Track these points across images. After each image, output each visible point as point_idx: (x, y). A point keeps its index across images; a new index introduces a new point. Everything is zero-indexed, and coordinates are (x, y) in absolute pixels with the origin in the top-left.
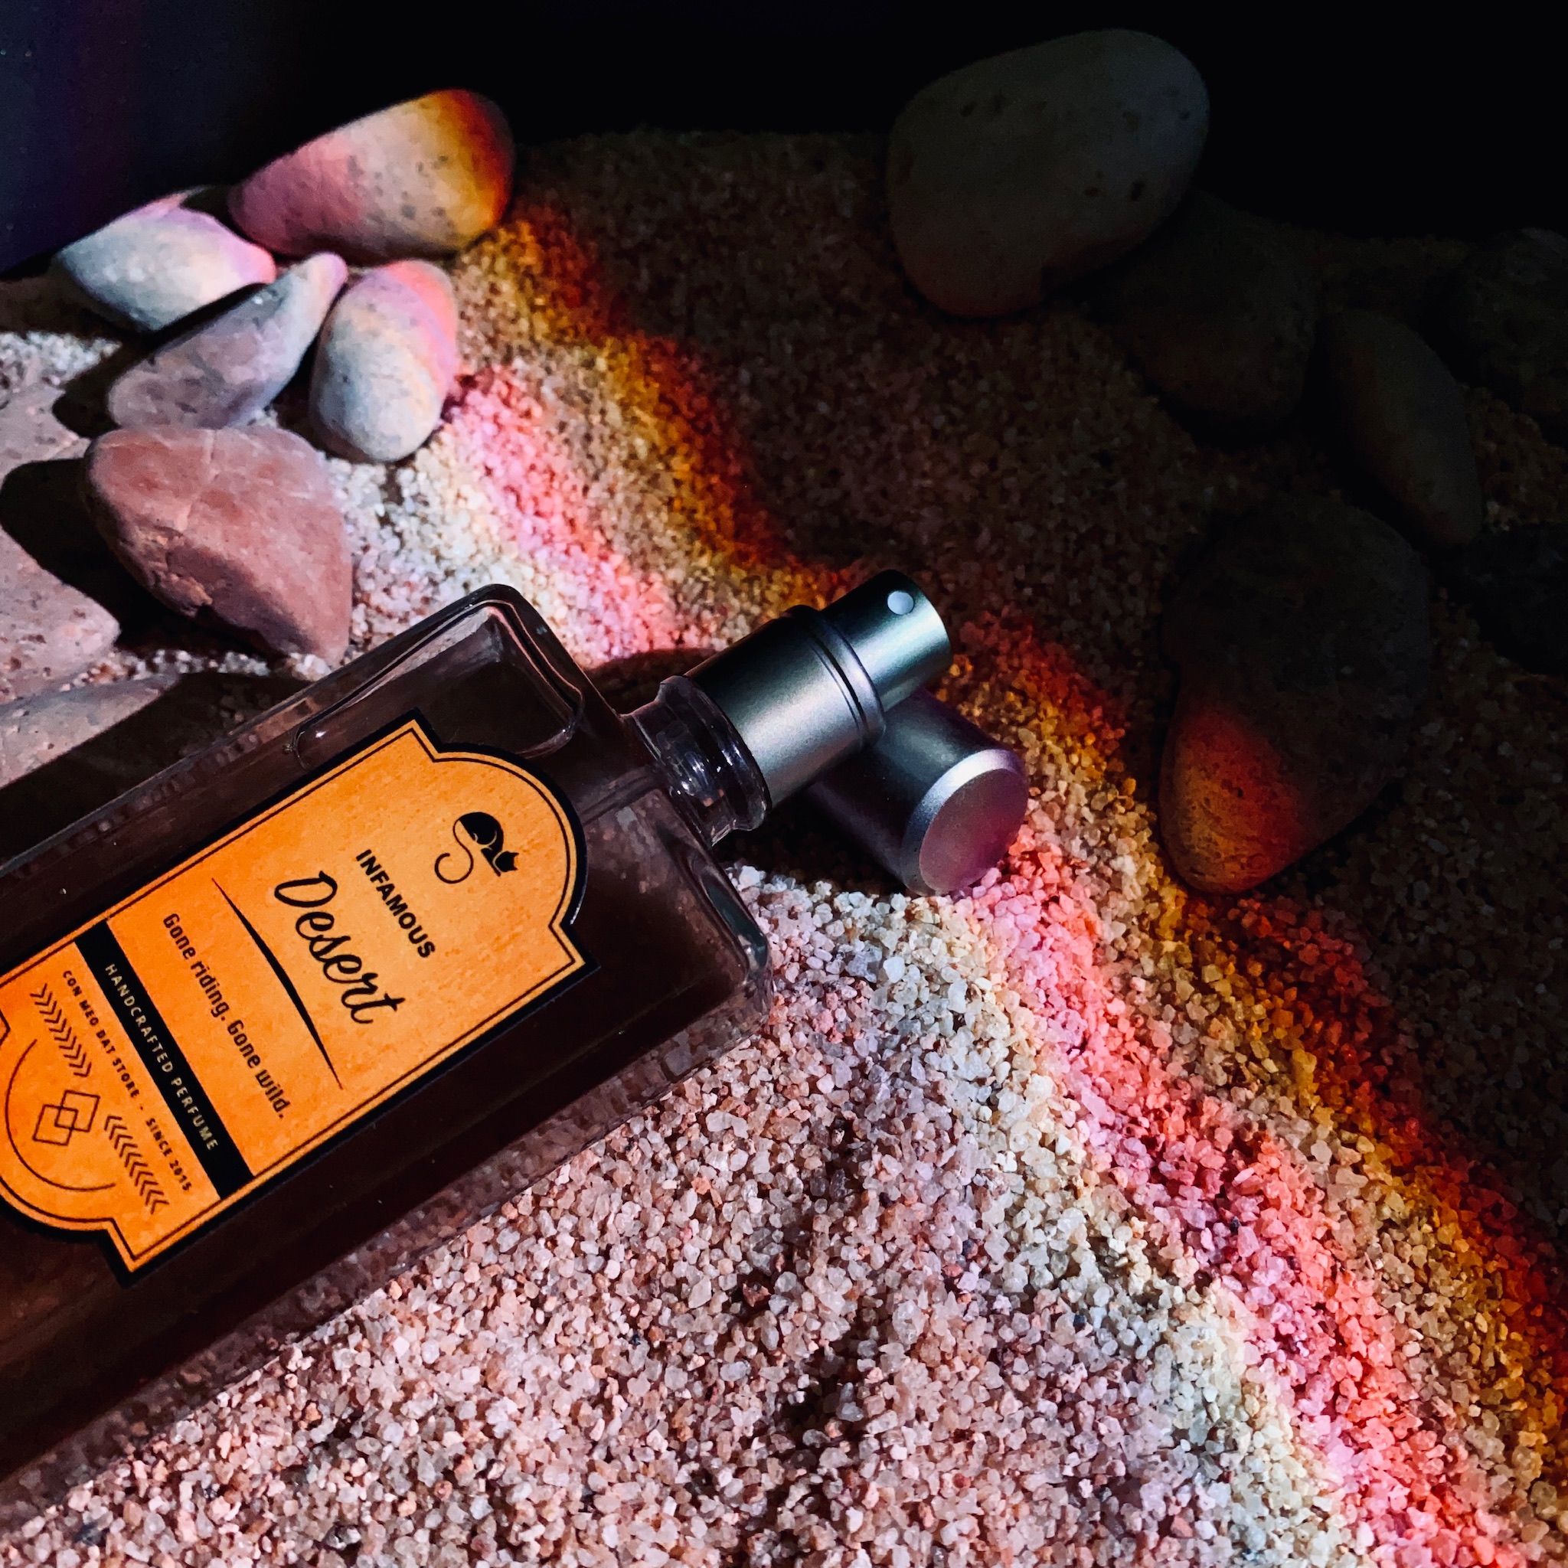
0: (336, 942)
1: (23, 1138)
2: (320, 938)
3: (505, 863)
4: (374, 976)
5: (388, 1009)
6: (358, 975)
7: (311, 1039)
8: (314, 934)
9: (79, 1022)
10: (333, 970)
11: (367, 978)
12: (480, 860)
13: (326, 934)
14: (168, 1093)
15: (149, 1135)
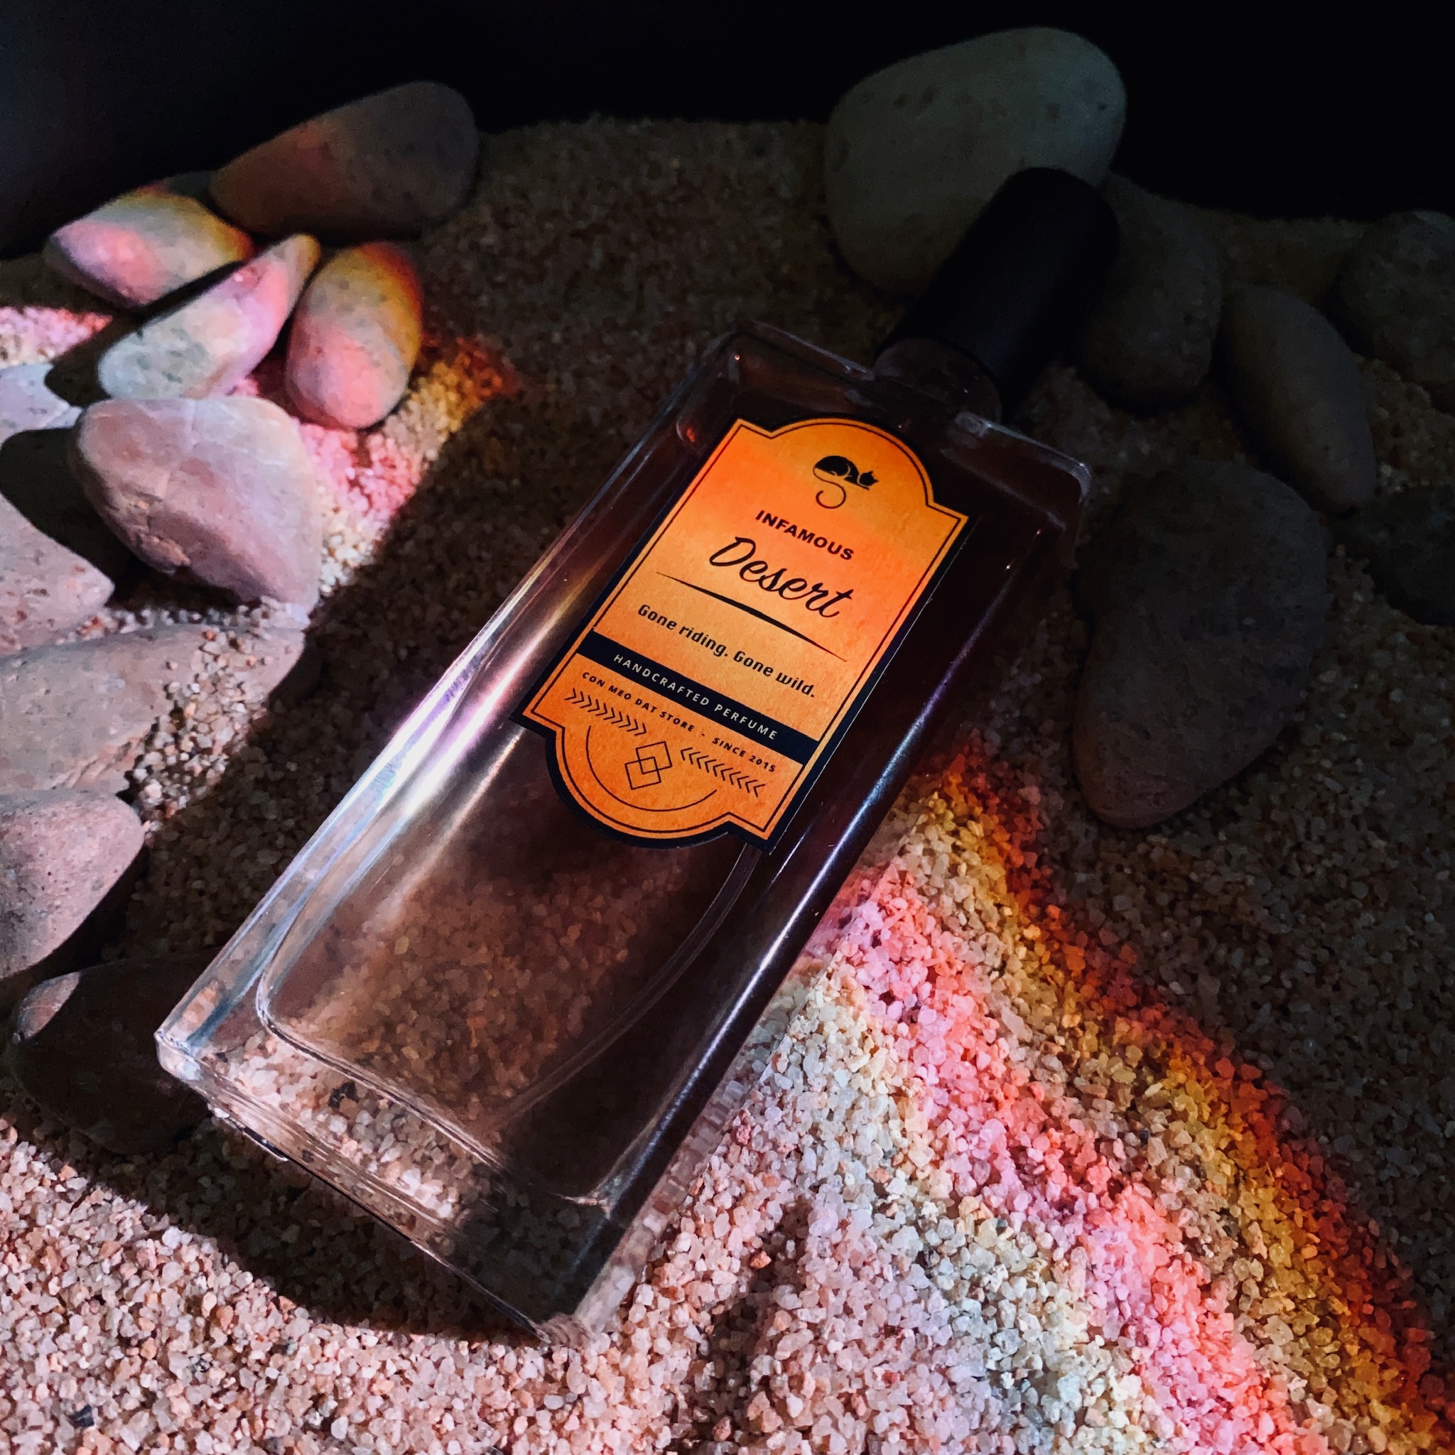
0: (778, 575)
1: (623, 790)
2: (764, 578)
3: (868, 480)
4: (820, 585)
5: (845, 599)
6: (809, 589)
7: (802, 640)
8: (758, 576)
9: (616, 702)
10: (787, 592)
11: (816, 588)
12: (847, 485)
13: (766, 573)
14: (718, 718)
15: (722, 750)
